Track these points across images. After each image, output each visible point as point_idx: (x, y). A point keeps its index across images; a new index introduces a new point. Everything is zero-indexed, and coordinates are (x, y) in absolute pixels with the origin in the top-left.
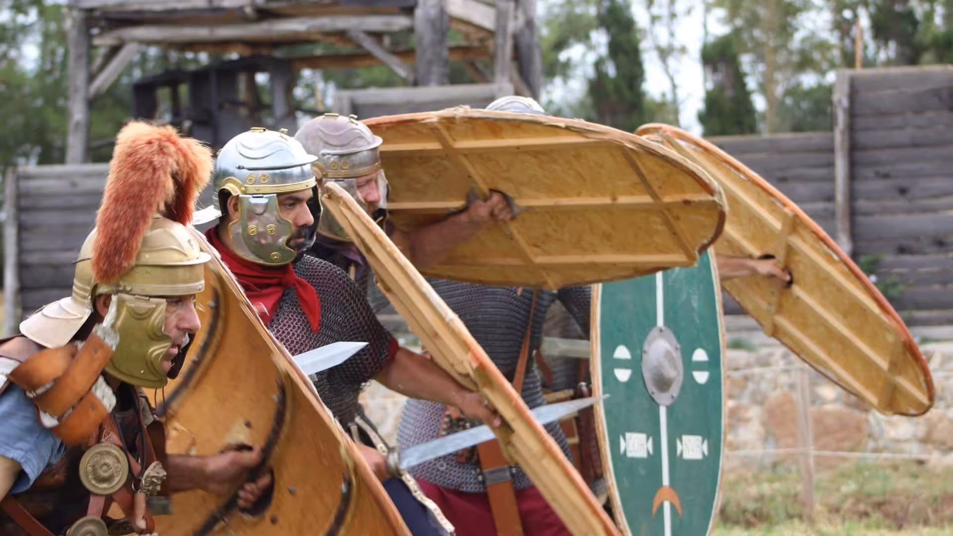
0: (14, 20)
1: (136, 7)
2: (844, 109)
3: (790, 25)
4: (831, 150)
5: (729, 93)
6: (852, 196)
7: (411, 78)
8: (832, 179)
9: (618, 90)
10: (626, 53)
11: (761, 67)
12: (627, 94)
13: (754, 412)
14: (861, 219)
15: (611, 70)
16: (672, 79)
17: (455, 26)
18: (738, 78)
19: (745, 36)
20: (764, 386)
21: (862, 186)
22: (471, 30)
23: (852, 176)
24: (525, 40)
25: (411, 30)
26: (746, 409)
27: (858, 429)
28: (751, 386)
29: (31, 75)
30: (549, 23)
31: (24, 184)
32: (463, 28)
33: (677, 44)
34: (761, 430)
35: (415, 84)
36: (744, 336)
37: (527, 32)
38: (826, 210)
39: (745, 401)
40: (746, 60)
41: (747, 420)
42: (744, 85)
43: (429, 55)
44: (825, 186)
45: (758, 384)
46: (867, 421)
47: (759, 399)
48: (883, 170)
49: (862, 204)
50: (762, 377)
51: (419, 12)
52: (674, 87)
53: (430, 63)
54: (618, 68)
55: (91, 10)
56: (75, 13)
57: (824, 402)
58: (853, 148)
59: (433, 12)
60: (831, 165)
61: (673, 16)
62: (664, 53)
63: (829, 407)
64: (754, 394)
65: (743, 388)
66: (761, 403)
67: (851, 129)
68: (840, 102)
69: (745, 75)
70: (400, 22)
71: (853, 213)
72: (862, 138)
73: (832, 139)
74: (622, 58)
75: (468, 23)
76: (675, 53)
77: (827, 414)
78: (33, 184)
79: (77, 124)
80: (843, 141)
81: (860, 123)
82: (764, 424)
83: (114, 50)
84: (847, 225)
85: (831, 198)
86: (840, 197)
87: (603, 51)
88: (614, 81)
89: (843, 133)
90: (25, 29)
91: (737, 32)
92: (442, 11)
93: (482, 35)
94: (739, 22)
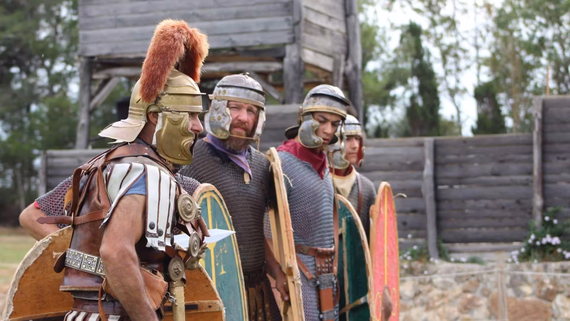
0: (65, 69)
1: (119, 56)
2: (539, 120)
3: (528, 76)
4: (531, 144)
5: (490, 117)
6: (543, 172)
7: (281, 99)
8: (531, 161)
9: (424, 114)
10: (429, 92)
11: (511, 101)
12: (429, 116)
13: (483, 301)
14: (548, 186)
15: (420, 101)
16: (457, 108)
17: (309, 69)
18: (496, 107)
19: (501, 82)
20: (489, 286)
21: (548, 166)
22: (319, 71)
23: (544, 160)
24: (352, 78)
25: (281, 71)
26: (479, 299)
27: (546, 312)
28: (481, 286)
29: (74, 102)
30: (383, 74)
31: (50, 161)
32: (314, 70)
33: (461, 86)
34: (488, 312)
35: (284, 103)
36: (478, 255)
37: (354, 74)
38: (527, 180)
39: (478, 294)
40: (502, 97)
41: (478, 306)
42: (499, 111)
43: (292, 85)
44: (527, 166)
45: (486, 284)
46: (551, 307)
47: (486, 293)
48: (562, 156)
49: (549, 177)
50: (488, 280)
51: (286, 60)
52: (459, 112)
53: (292, 91)
54: (424, 100)
55: (92, 58)
56: (82, 59)
57: (525, 295)
58: (544, 143)
59: (295, 60)
60: (531, 153)
61: (458, 70)
62: (453, 92)
63: (528, 299)
64: (483, 290)
65: (477, 286)
66: (487, 296)
67: (543, 132)
68: (536, 115)
69: (501, 105)
70: (275, 66)
71: (543, 182)
72: (550, 137)
73: (532, 137)
74: (426, 94)
75: (317, 67)
76: (459, 92)
77: (527, 302)
78: (56, 161)
79: (83, 125)
80: (538, 139)
81: (549, 127)
82: (489, 308)
83: (106, 81)
84: (540, 188)
85: (530, 173)
86: (536, 172)
87: (416, 90)
88: (422, 109)
89: (538, 134)
90: (71, 75)
91: (497, 80)
92: (300, 60)
93: (326, 74)
94: (498, 74)
